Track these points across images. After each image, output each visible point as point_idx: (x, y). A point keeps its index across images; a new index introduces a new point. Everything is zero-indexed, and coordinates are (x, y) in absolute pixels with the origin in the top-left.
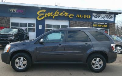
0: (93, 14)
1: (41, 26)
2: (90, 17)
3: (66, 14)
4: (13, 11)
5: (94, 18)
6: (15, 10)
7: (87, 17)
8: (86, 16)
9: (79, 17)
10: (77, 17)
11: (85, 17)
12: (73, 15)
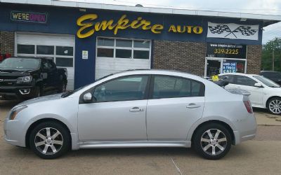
0: (210, 24)
1: (87, 52)
2: (201, 31)
3: (145, 24)
4: (21, 17)
5: (210, 35)
6: (26, 17)
7: (195, 31)
8: (192, 29)
9: (175, 31)
10: (172, 31)
11: (189, 31)
12: (162, 28)
